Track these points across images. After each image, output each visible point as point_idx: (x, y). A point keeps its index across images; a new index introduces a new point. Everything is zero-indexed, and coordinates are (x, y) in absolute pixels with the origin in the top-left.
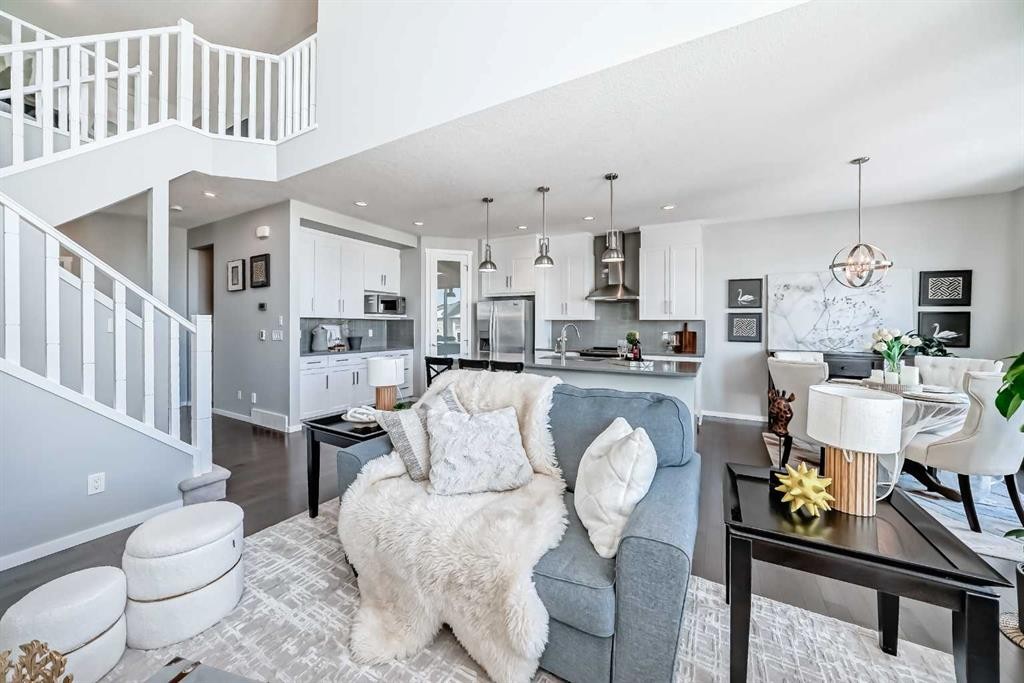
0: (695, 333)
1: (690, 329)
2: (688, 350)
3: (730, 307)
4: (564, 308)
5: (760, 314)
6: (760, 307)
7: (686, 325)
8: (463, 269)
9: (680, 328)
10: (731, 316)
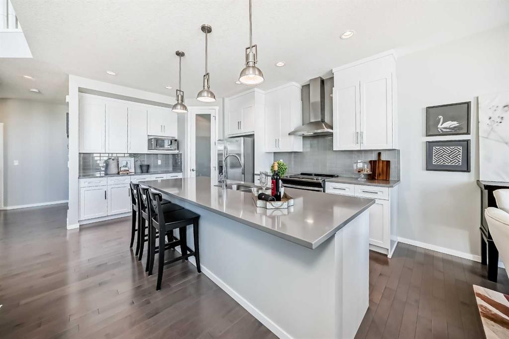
0: (388, 163)
1: (384, 157)
2: (381, 178)
3: (427, 135)
4: (277, 142)
5: (468, 141)
6: (468, 133)
7: (379, 154)
8: (212, 119)
9: (374, 157)
10: (430, 145)
